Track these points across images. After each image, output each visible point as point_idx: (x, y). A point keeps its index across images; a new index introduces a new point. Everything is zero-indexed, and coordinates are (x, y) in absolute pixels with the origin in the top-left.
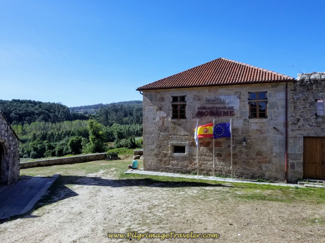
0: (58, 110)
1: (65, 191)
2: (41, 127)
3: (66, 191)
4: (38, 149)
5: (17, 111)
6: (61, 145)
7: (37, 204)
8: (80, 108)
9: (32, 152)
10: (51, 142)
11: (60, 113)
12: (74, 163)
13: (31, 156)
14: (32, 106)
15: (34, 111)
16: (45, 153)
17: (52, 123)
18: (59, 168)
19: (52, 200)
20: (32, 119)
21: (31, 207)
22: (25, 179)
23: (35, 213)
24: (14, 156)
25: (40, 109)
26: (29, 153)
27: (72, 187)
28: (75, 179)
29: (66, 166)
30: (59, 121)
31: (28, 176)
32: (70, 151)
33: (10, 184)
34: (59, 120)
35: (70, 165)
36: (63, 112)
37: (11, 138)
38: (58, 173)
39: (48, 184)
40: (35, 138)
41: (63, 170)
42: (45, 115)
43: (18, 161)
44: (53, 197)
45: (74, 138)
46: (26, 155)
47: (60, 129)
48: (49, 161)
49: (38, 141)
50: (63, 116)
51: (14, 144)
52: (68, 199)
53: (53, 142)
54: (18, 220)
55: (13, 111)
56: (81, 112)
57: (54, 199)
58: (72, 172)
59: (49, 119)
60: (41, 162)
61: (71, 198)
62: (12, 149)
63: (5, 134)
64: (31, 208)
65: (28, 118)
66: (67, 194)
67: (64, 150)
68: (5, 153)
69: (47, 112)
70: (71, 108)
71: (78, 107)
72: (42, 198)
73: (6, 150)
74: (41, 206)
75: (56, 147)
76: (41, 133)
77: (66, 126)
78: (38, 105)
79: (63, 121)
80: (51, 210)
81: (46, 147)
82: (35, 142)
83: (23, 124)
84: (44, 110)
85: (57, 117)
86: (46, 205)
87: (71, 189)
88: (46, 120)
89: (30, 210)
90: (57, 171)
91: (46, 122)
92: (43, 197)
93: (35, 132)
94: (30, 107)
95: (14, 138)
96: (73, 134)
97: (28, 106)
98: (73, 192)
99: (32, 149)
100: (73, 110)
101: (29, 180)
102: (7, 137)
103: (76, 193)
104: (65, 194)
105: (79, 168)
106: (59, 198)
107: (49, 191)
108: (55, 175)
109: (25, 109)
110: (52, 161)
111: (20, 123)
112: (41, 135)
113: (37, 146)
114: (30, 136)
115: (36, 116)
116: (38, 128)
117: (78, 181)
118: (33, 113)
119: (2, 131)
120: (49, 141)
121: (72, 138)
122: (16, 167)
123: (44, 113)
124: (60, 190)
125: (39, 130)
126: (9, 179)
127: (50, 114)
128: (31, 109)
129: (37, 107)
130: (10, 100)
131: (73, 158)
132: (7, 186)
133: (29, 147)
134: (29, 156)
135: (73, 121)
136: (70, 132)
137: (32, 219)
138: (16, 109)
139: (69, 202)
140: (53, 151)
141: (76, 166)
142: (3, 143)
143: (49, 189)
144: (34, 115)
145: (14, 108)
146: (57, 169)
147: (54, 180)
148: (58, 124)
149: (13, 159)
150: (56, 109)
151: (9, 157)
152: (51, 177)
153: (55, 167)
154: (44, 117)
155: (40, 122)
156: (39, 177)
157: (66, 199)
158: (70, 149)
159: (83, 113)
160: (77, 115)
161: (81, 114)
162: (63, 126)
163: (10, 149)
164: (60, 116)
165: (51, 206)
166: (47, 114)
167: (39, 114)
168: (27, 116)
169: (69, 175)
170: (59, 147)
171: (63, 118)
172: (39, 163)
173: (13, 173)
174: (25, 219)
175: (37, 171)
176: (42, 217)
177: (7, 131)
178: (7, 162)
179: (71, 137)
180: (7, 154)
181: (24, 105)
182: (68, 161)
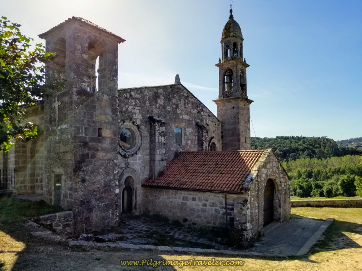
0: (323, 145)
1: (343, 240)
2: (306, 164)
3: (345, 239)
4: (304, 188)
5: (282, 148)
6: (329, 184)
7: (312, 248)
8: (351, 141)
9: (298, 191)
10: (318, 180)
11: (326, 148)
12: (350, 207)
13: (297, 195)
14: (295, 142)
15: (298, 147)
16: (311, 193)
17: (318, 159)
18: (332, 211)
19: (329, 247)
20: (296, 156)
21: (308, 250)
22: (297, 218)
23: (313, 257)
24: (285, 194)
25: (304, 145)
26: (295, 190)
27: (352, 236)
28: (354, 227)
29: (339, 209)
30: (326, 158)
31: (299, 216)
32: (342, 192)
33: (283, 222)
34: (325, 155)
35: (344, 208)
36: (329, 146)
37: (281, 175)
38: (332, 217)
39: (322, 228)
40: (300, 175)
41: (337, 214)
42: (310, 151)
43: (289, 199)
44: (330, 244)
45: (345, 177)
46: (292, 193)
47: (326, 166)
48: (319, 202)
49: (303, 178)
50: (330, 151)
51: (284, 181)
52: (349, 249)
53: (321, 181)
54: (296, 261)
55: (277, 147)
56: (352, 146)
57: (331, 246)
58: (348, 218)
59: (315, 155)
60: (310, 202)
61: (353, 249)
62: (283, 186)
63: (276, 172)
64: (307, 252)
65: (292, 155)
66: (347, 243)
67: (334, 190)
68: (276, 189)
69: (311, 147)
70: (339, 141)
71: (348, 140)
72: (318, 243)
73: (278, 187)
74: (318, 252)
75: (324, 187)
76: (306, 170)
77: (335, 162)
78: (302, 141)
79: (330, 157)
80: (330, 259)
81: (313, 185)
82: (301, 180)
83: (287, 161)
84: (308, 146)
85: (323, 152)
86: (323, 251)
87: (351, 239)
88: (311, 156)
89: (306, 253)
90: (331, 215)
91: (311, 158)
92: (319, 241)
93: (300, 169)
94: (293, 143)
95: (284, 175)
96: (343, 172)
97: (291, 142)
98: (355, 243)
99: (298, 187)
100: (342, 143)
101: (301, 220)
102: (278, 174)
103: (358, 244)
104: (345, 243)
105: (357, 213)
106: (338, 247)
107: (324, 236)
108: (329, 218)
109: (289, 146)
110: (323, 202)
111: (285, 160)
112: (307, 172)
113: (303, 183)
114: (294, 174)
115: (300, 152)
116: (302, 165)
117: (358, 230)
118: (297, 149)
119: (274, 168)
120: (316, 179)
121: (342, 177)
122: (287, 205)
123: (309, 149)
124: (337, 236)
125: (304, 167)
126: (281, 216)
127: (315, 149)
128: (294, 146)
129: (300, 143)
130: (275, 137)
131: (348, 201)
132: (279, 223)
133: (294, 185)
134: (295, 194)
135: (342, 157)
136: (339, 169)
137: (310, 263)
138: (280, 146)
139: (351, 254)
140: (321, 191)
141: (353, 211)
142: (275, 180)
143: (324, 234)
144: (298, 151)
145: (278, 145)
146: (330, 212)
147: (329, 225)
148: (324, 161)
149: (284, 196)
150: (321, 144)
151: (281, 194)
152: (325, 221)
153: (327, 209)
154: (308, 153)
155: (304, 158)
156: (311, 218)
157: (347, 249)
158: (340, 190)
159: (355, 147)
160: (347, 149)
161: (352, 149)
162: (330, 163)
163: (281, 186)
164: (327, 151)
165: (330, 254)
166: (311, 150)
167: (303, 150)
168: (291, 153)
169: (346, 221)
170: (327, 187)
171: (329, 154)
172: (309, 203)
173: (285, 210)
174: (303, 261)
175: (307, 211)
176: (321, 264)
177: (278, 168)
178: (278, 199)
179: (341, 175)
180: (278, 190)
181: (287, 141)
182: (342, 204)
